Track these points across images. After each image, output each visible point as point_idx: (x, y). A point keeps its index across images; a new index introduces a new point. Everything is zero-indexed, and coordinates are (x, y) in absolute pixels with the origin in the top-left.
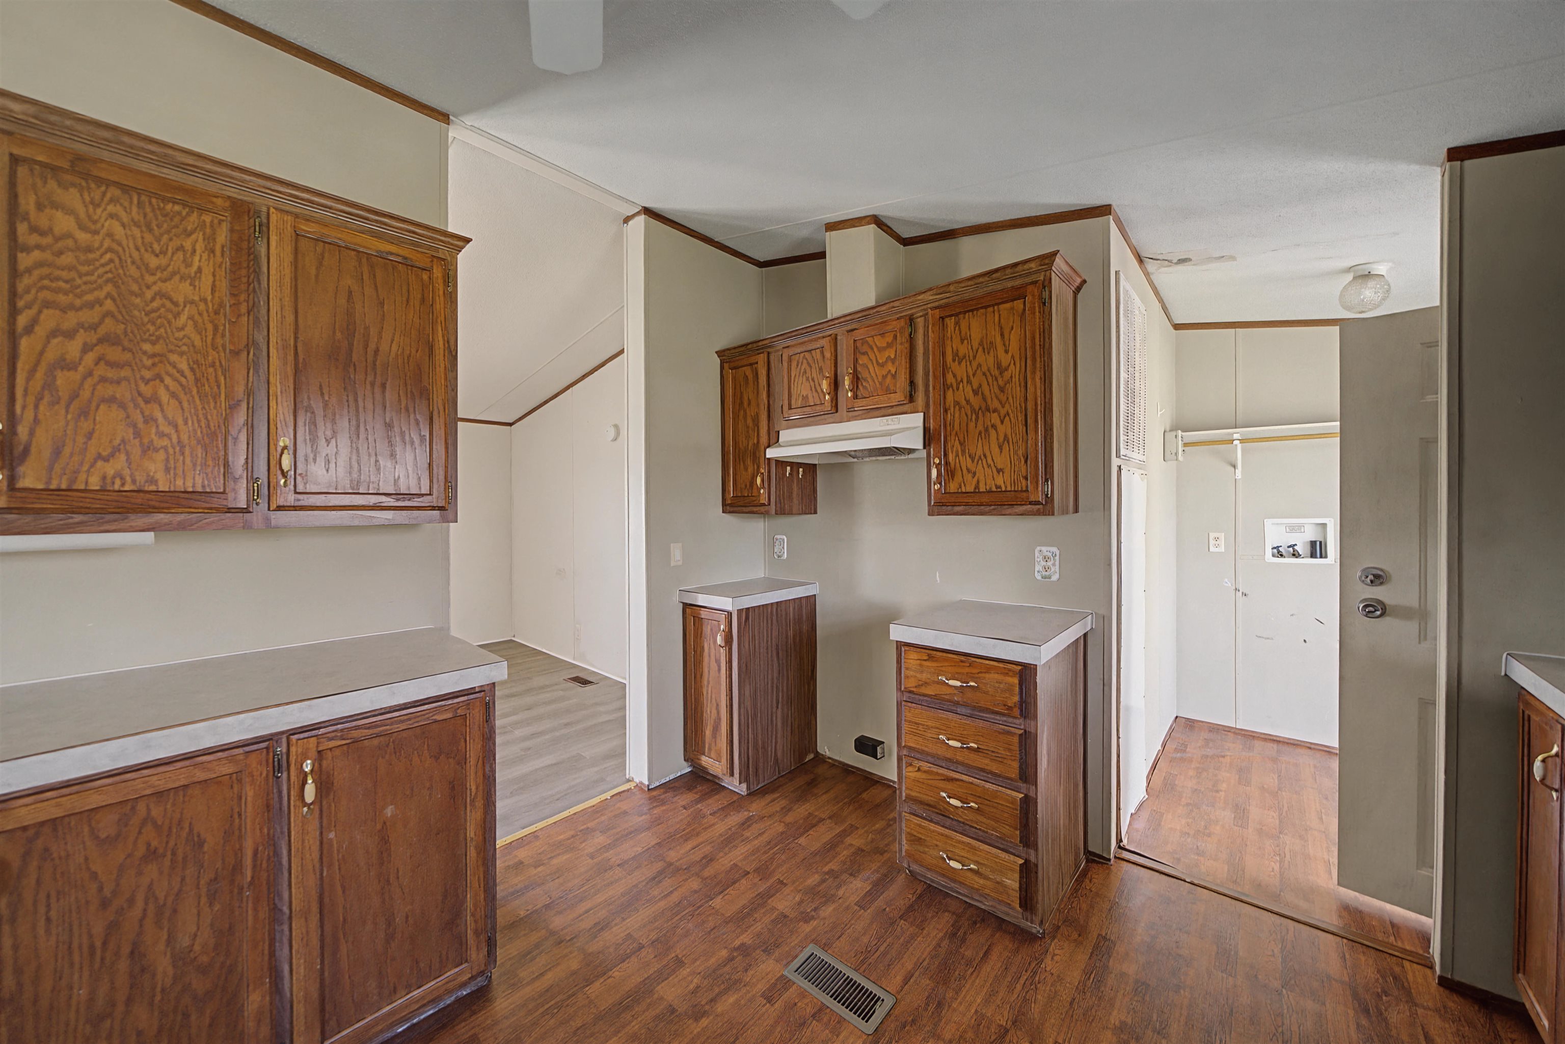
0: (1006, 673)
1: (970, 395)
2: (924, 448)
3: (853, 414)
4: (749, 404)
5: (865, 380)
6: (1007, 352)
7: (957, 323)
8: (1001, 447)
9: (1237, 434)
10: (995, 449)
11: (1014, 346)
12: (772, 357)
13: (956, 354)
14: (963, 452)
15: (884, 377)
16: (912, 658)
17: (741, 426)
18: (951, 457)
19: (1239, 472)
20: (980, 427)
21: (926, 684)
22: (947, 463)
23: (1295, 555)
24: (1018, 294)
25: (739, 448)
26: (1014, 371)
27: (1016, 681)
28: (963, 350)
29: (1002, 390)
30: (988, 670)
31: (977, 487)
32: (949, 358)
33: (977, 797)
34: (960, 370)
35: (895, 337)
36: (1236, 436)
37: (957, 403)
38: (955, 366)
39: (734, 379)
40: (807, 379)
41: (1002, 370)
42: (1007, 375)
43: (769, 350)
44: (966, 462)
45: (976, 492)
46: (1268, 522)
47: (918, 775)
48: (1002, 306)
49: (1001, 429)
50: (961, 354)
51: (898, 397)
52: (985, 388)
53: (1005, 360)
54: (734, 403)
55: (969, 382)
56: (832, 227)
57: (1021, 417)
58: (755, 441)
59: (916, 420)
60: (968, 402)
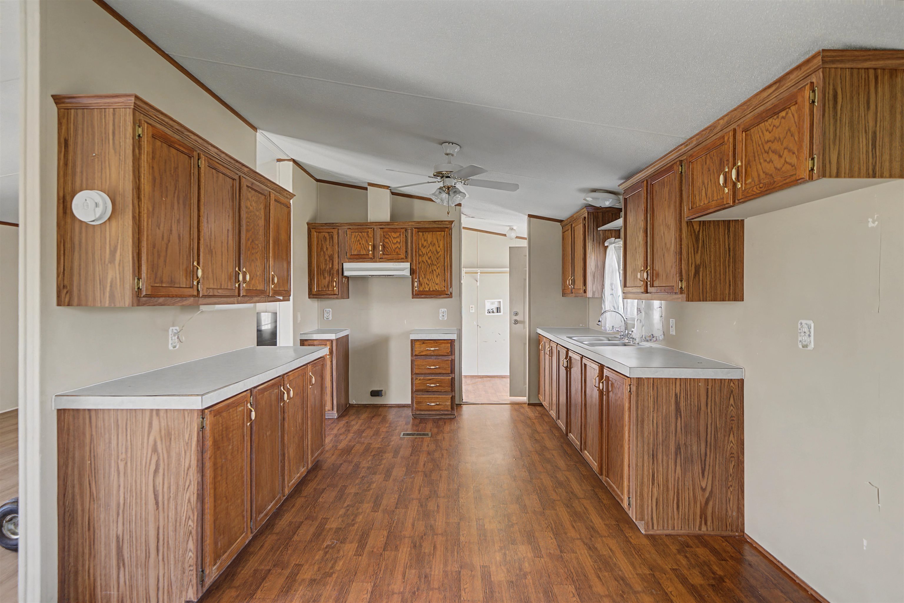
0: (447, 343)
1: (427, 259)
2: (411, 275)
3: (381, 260)
4: (327, 249)
5: (388, 248)
6: (439, 247)
7: (423, 235)
8: (437, 277)
9: (479, 270)
10: (435, 277)
11: (441, 246)
12: (340, 231)
13: (422, 245)
14: (425, 278)
15: (396, 248)
16: (417, 345)
17: (322, 259)
18: (421, 279)
19: (478, 283)
20: (430, 270)
21: (422, 352)
22: (419, 281)
23: (493, 312)
24: (442, 230)
25: (321, 269)
26: (441, 253)
27: (449, 345)
28: (425, 244)
29: (437, 259)
30: (442, 343)
31: (429, 289)
32: (420, 246)
33: (438, 382)
34: (424, 251)
35: (400, 235)
36: (479, 271)
37: (423, 261)
38: (422, 249)
39: (318, 237)
40: (360, 244)
41: (438, 253)
42: (439, 254)
43: (339, 228)
44: (426, 281)
45: (429, 290)
46: (486, 301)
47: (420, 381)
48: (438, 233)
49: (437, 271)
50: (425, 245)
51: (403, 256)
52: (432, 257)
53: (439, 250)
54: (317, 248)
55: (427, 255)
56: (371, 184)
57: (443, 268)
58: (331, 266)
59: (408, 265)
60: (427, 261)
